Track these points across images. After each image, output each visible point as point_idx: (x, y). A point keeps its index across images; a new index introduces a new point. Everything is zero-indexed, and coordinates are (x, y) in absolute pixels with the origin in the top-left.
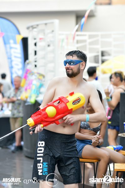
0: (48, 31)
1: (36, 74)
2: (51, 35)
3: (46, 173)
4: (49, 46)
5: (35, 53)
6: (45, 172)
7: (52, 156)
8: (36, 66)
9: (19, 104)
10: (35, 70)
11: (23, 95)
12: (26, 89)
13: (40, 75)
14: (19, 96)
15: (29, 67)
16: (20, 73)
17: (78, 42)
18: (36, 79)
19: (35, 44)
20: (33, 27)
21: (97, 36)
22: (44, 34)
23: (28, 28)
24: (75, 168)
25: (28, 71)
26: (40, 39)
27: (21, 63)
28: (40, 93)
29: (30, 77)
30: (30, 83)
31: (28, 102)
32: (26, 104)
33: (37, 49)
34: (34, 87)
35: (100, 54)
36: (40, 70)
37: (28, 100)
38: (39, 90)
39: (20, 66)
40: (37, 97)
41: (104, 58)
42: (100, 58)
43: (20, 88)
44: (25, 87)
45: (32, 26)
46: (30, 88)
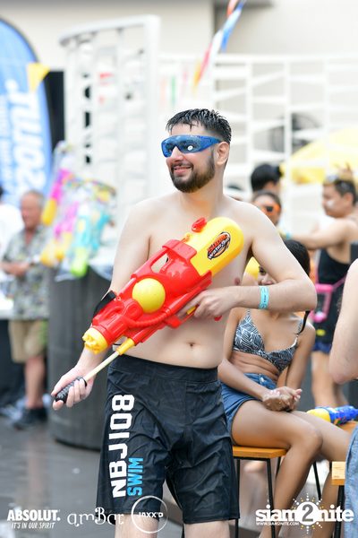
0: (125, 51)
1: (89, 186)
2: (135, 64)
3: (138, 491)
4: (129, 97)
5: (87, 119)
6: (133, 487)
7: (158, 438)
8: (88, 160)
9: (39, 278)
10: (86, 174)
11: (49, 251)
12: (58, 233)
13: (103, 187)
14: (38, 252)
15: (66, 163)
16: (39, 182)
17: (218, 85)
18: (87, 200)
19: (87, 93)
20: (80, 40)
21: (279, 66)
22: (115, 59)
23: (64, 42)
24: (221, 472)
25: (63, 175)
26: (102, 76)
27: (42, 150)
28: (102, 244)
29: (72, 196)
30: (72, 214)
31: (66, 272)
32: (59, 278)
33: (93, 106)
34: (82, 227)
35: (288, 124)
36: (102, 172)
37: (65, 265)
38: (100, 235)
39: (40, 159)
40: (92, 256)
41: (301, 135)
42: (288, 134)
43: (40, 228)
44: (55, 224)
45: (77, 37)
46: (69, 229)
